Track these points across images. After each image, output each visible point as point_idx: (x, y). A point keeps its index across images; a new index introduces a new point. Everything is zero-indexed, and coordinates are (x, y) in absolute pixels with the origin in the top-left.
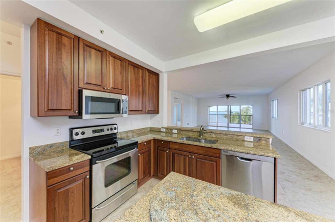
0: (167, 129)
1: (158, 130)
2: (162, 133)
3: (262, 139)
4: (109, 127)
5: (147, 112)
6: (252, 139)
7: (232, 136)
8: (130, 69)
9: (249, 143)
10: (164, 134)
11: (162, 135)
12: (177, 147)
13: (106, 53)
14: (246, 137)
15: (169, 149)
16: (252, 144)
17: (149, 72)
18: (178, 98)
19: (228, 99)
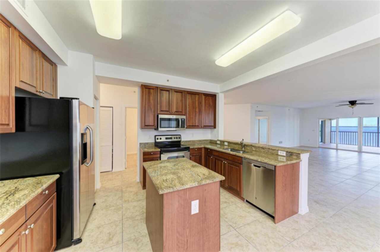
0: (221, 141)
1: (215, 142)
2: (218, 145)
3: (293, 154)
4: (175, 137)
5: (203, 127)
6: (284, 154)
7: (269, 150)
8: (188, 96)
9: (282, 157)
10: (219, 146)
11: (218, 147)
12: (217, 154)
13: (172, 91)
14: (279, 152)
15: (213, 156)
16: (285, 158)
17: (205, 96)
18: (262, 111)
19: (353, 108)
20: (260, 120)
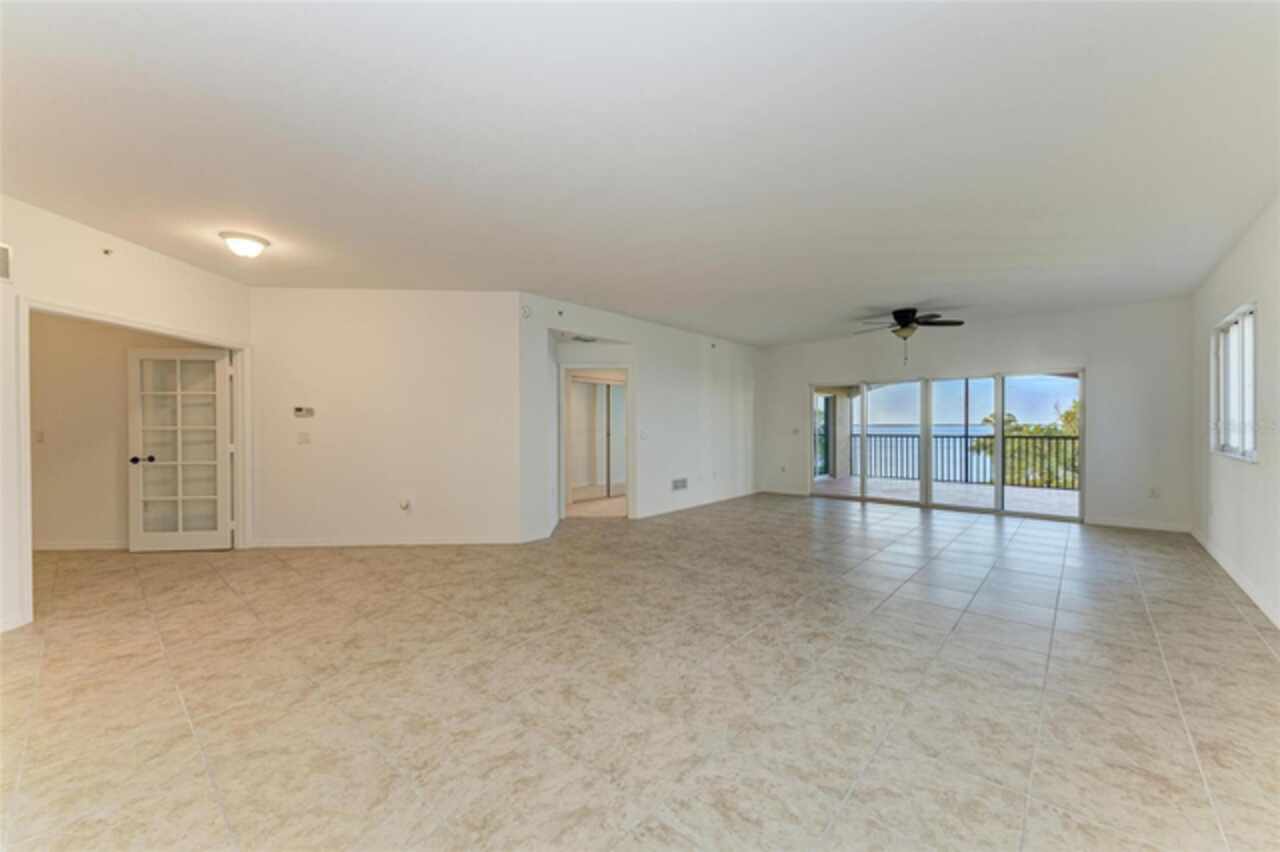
18: (593, 340)
19: (905, 338)
20: (611, 388)
